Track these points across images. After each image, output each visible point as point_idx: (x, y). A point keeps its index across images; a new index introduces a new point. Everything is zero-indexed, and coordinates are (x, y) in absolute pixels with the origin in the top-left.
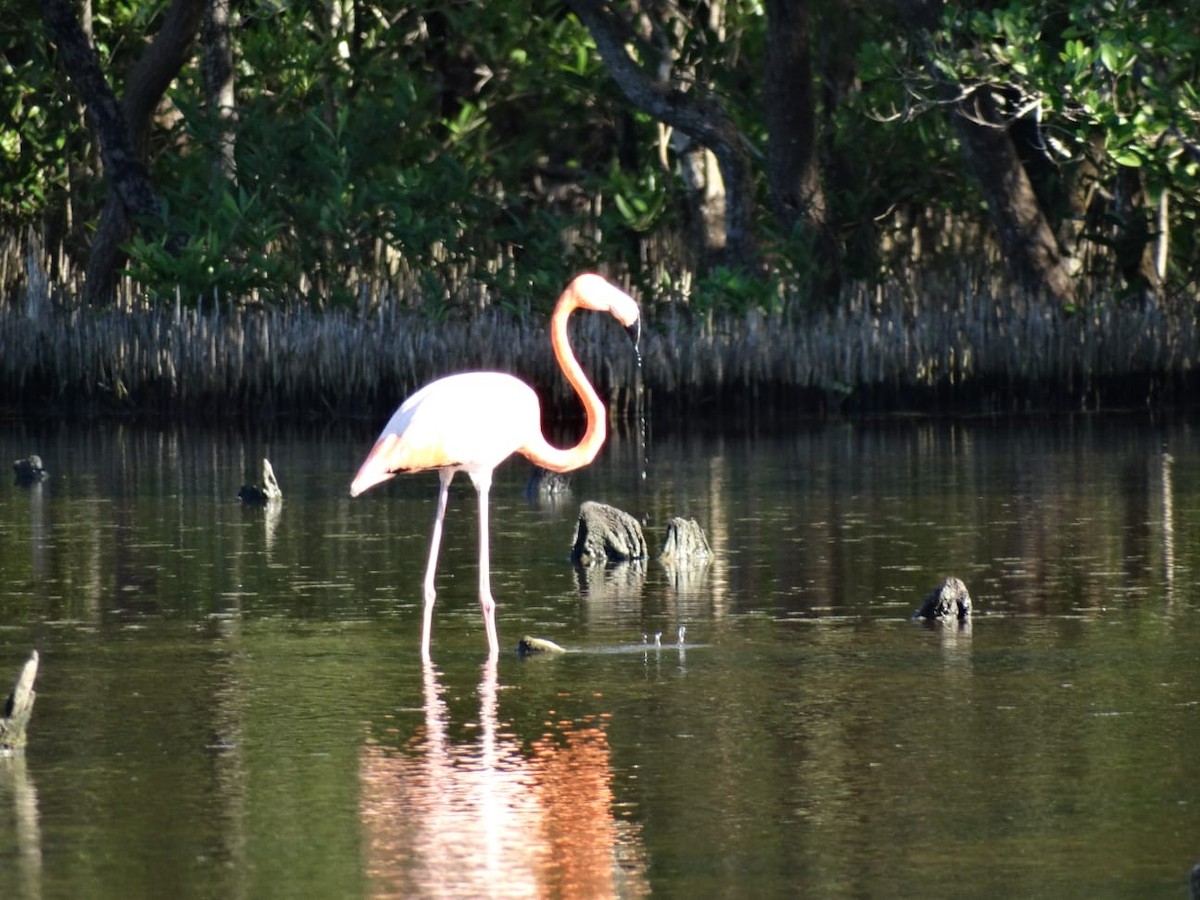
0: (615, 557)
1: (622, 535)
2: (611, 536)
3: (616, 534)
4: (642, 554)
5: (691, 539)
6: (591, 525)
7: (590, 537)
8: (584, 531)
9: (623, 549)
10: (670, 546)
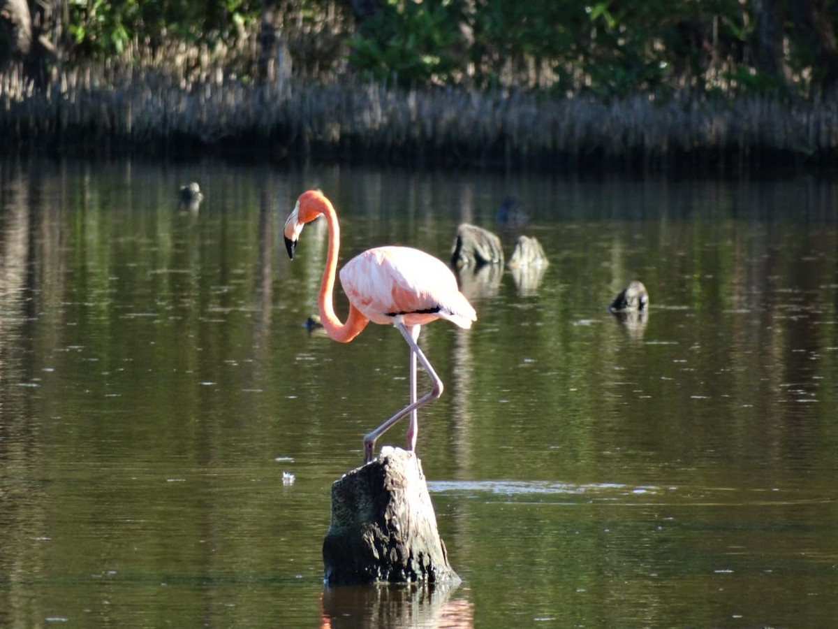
0: (481, 263)
1: (486, 248)
2: (478, 247)
3: (482, 246)
4: (500, 260)
5: (532, 252)
6: (465, 240)
7: (464, 247)
8: (460, 244)
9: (486, 256)
10: (516, 256)
